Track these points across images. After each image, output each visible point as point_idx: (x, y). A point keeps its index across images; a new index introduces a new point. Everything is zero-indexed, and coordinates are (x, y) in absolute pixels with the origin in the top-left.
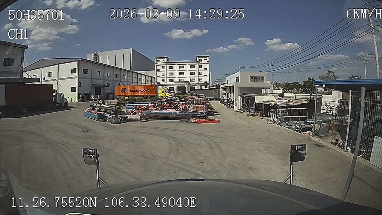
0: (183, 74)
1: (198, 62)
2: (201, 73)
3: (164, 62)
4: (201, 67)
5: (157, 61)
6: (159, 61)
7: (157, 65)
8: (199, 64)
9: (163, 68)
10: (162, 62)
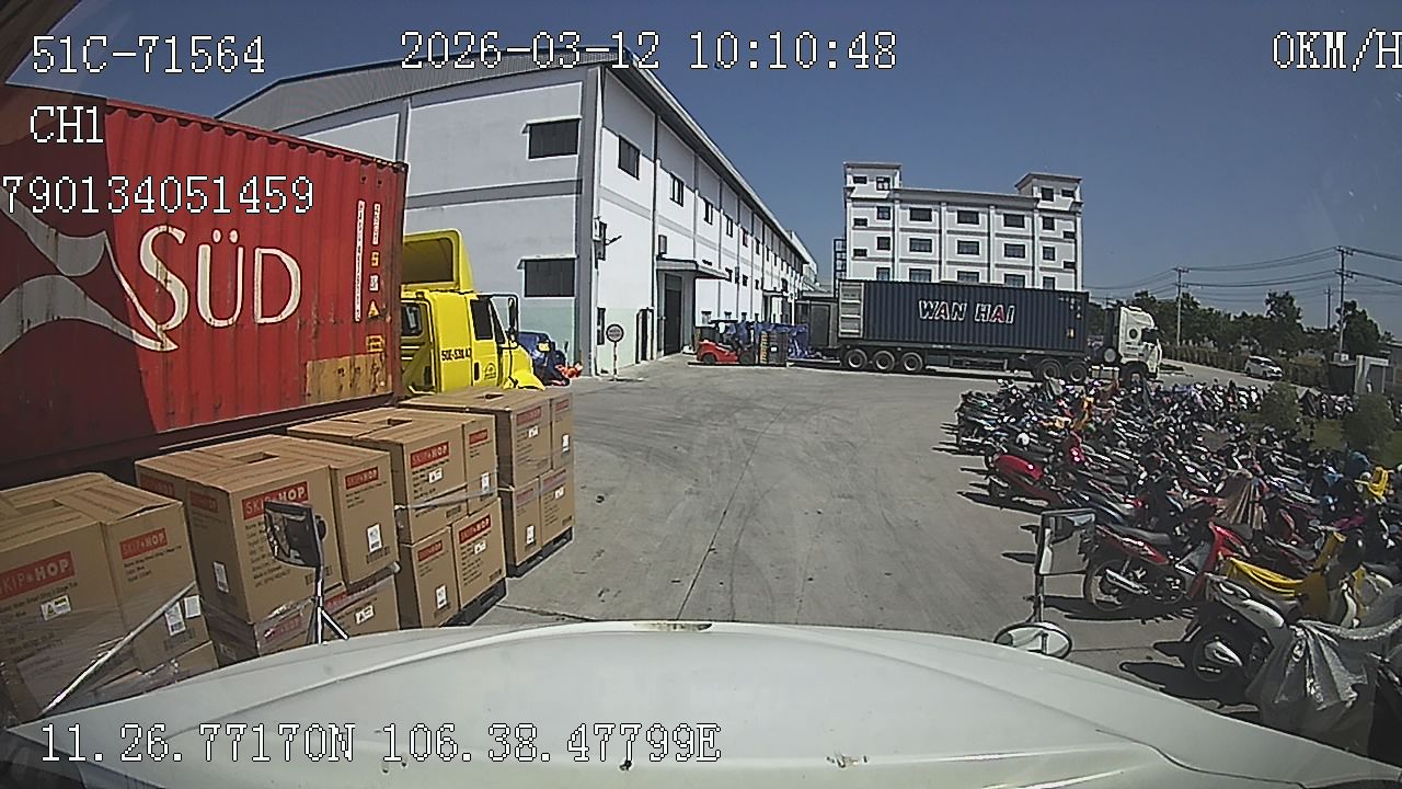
0: (972, 248)
1: (1037, 200)
2: (1049, 254)
3: (889, 189)
4: (1048, 224)
5: (856, 180)
6: (863, 180)
7: (854, 199)
8: (1041, 210)
9: (884, 213)
10: (880, 185)
